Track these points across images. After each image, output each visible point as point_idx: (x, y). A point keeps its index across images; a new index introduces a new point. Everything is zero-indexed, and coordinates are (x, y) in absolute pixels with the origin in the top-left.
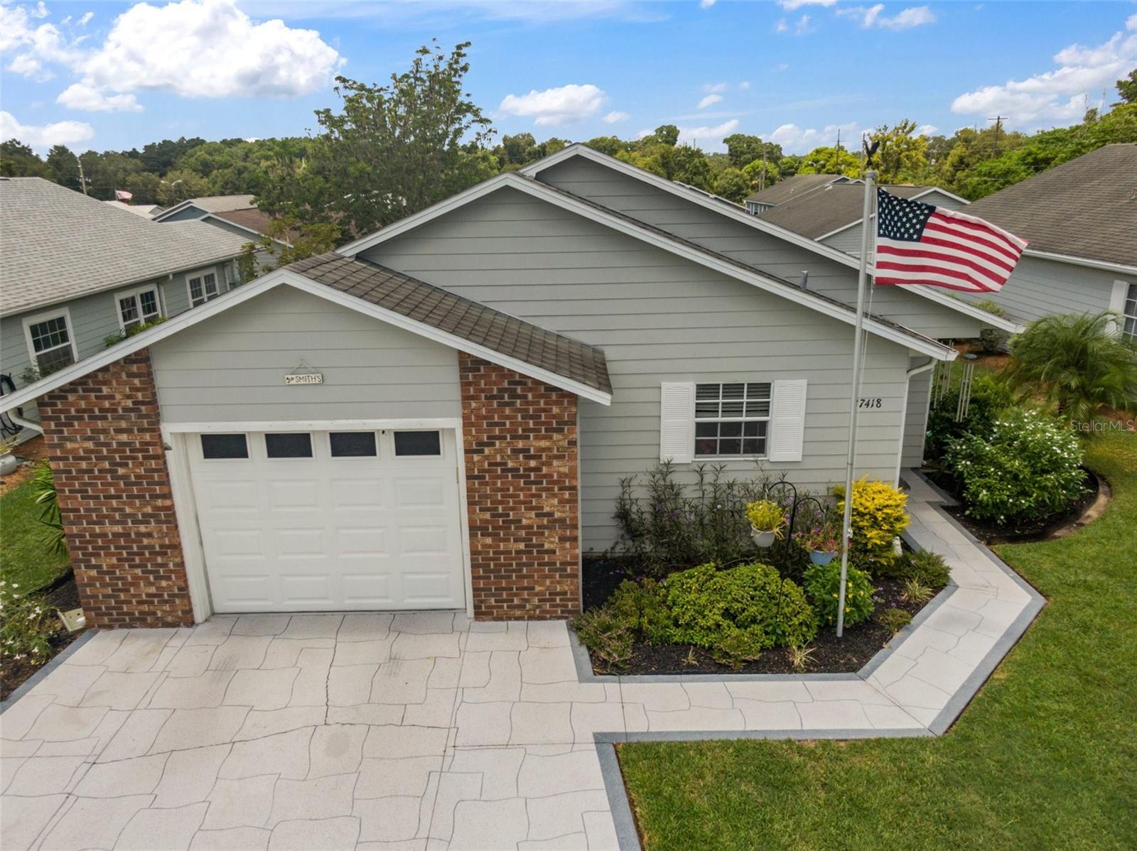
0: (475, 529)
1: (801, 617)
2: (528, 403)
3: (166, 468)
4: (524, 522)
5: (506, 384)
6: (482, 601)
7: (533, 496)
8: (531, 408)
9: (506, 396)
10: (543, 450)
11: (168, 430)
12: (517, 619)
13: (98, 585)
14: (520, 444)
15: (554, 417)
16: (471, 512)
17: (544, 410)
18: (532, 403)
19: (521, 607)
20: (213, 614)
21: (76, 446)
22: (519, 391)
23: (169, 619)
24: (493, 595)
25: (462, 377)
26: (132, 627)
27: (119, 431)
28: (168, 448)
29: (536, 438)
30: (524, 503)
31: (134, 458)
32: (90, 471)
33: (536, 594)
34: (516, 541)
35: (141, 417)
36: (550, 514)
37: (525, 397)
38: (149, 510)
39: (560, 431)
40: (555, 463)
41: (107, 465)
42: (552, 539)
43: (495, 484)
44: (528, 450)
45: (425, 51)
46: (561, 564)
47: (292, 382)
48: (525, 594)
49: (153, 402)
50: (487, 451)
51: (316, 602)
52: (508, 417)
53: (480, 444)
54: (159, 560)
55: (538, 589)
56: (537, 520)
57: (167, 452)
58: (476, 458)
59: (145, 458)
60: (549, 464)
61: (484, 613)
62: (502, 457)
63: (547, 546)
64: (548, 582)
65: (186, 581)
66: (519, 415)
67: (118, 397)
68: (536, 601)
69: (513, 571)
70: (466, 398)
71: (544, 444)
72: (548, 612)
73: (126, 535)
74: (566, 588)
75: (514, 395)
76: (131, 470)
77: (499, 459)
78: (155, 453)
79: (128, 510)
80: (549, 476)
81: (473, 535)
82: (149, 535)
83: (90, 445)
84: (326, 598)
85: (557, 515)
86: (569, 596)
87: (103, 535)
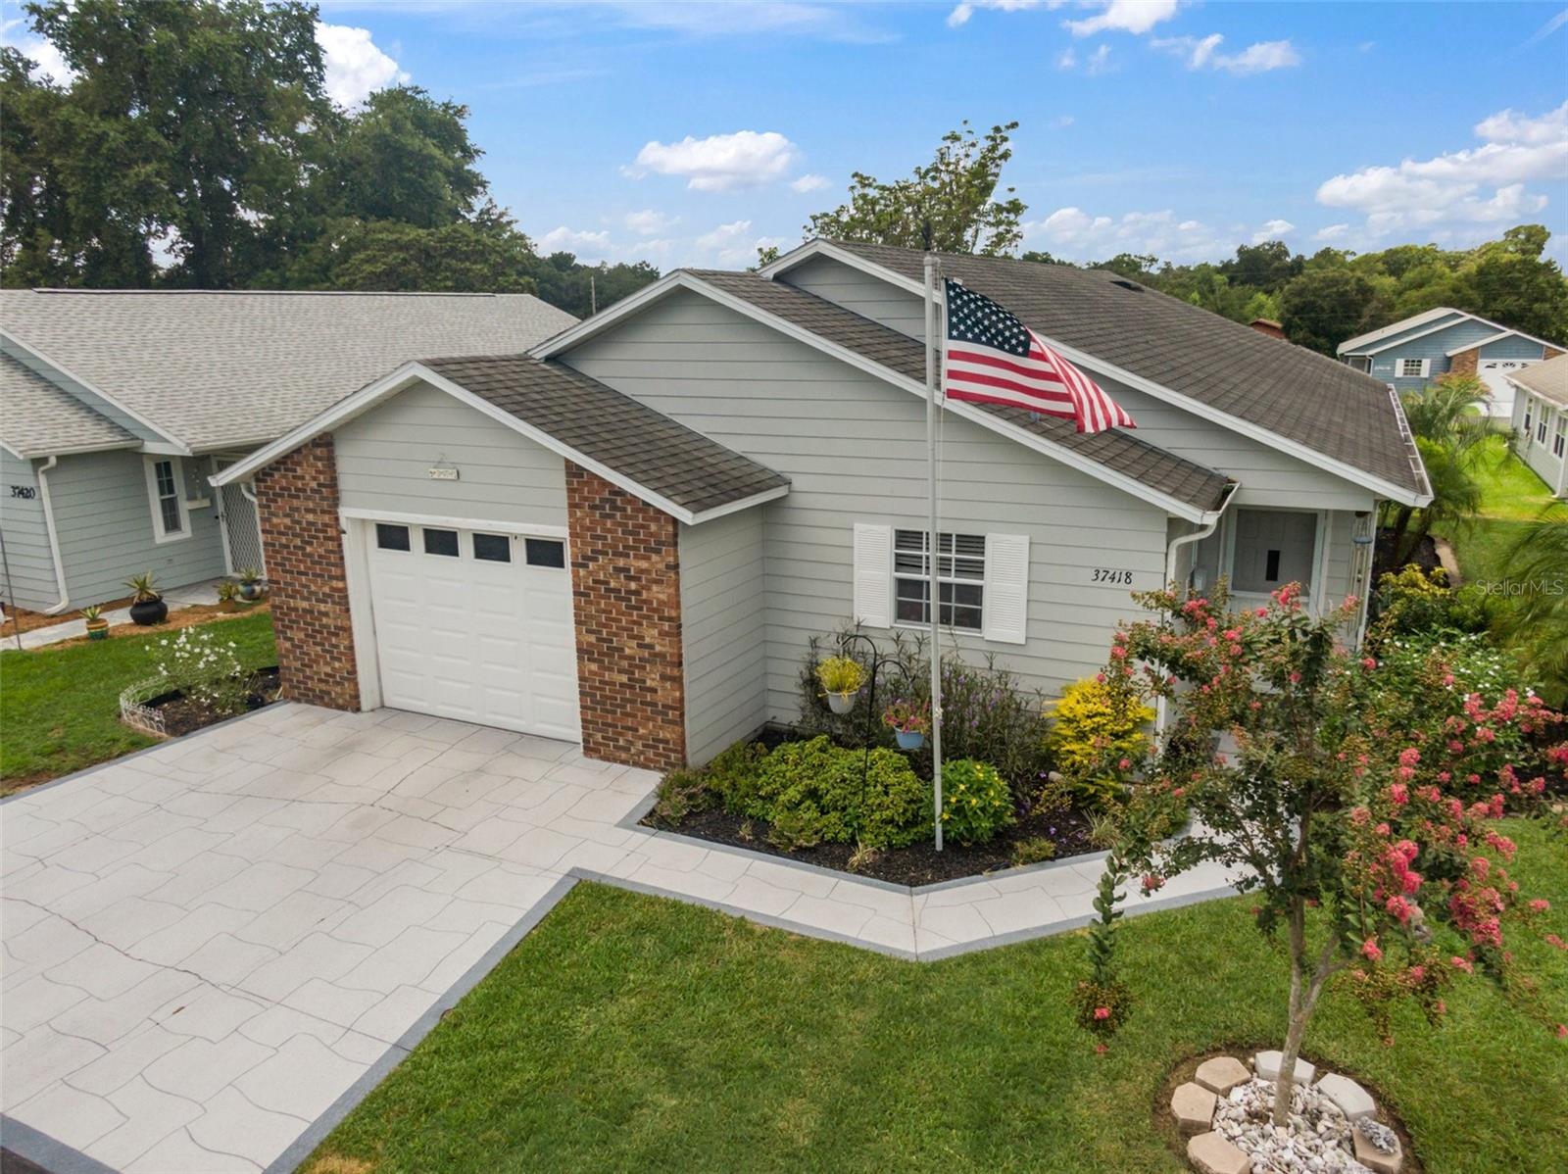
0: (583, 652)
1: (887, 814)
2: (626, 517)
3: (341, 551)
4: (627, 651)
5: (606, 495)
6: (590, 735)
7: (634, 623)
8: (630, 522)
9: (607, 506)
10: (642, 571)
11: (344, 513)
12: (623, 762)
13: (291, 657)
14: (621, 562)
15: (651, 535)
16: (579, 633)
17: (642, 526)
18: (631, 518)
19: (627, 750)
20: (383, 706)
21: (279, 521)
22: (619, 503)
23: (341, 701)
24: (599, 731)
25: (568, 483)
26: (314, 704)
27: (308, 510)
28: (344, 532)
29: (636, 556)
30: (625, 629)
31: (317, 538)
32: (287, 547)
33: (640, 738)
34: (620, 671)
35: (323, 499)
36: (651, 647)
37: (625, 510)
38: (327, 590)
39: (658, 552)
40: (655, 588)
41: (298, 542)
42: (653, 676)
43: (598, 603)
44: (628, 570)
45: (955, 138)
46: (663, 706)
47: (435, 476)
48: (630, 735)
49: (333, 485)
50: (591, 565)
51: (461, 711)
52: (609, 531)
53: (585, 557)
54: (334, 640)
55: (642, 731)
56: (638, 650)
57: (343, 535)
58: (582, 572)
59: (325, 538)
60: (649, 589)
61: (592, 750)
62: (605, 574)
63: (649, 683)
64: (651, 725)
65: (354, 666)
66: (620, 530)
67: (307, 477)
68: (639, 745)
69: (618, 706)
70: (572, 506)
71: (644, 565)
72: (651, 761)
73: (311, 612)
74: (669, 736)
75: (614, 508)
76: (315, 549)
77: (602, 577)
78: (334, 536)
79: (313, 588)
80: (648, 602)
81: (580, 659)
82: (326, 615)
83: (287, 521)
84: (469, 708)
85: (658, 648)
86: (671, 746)
87: (295, 609)
